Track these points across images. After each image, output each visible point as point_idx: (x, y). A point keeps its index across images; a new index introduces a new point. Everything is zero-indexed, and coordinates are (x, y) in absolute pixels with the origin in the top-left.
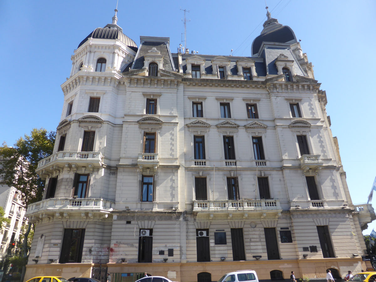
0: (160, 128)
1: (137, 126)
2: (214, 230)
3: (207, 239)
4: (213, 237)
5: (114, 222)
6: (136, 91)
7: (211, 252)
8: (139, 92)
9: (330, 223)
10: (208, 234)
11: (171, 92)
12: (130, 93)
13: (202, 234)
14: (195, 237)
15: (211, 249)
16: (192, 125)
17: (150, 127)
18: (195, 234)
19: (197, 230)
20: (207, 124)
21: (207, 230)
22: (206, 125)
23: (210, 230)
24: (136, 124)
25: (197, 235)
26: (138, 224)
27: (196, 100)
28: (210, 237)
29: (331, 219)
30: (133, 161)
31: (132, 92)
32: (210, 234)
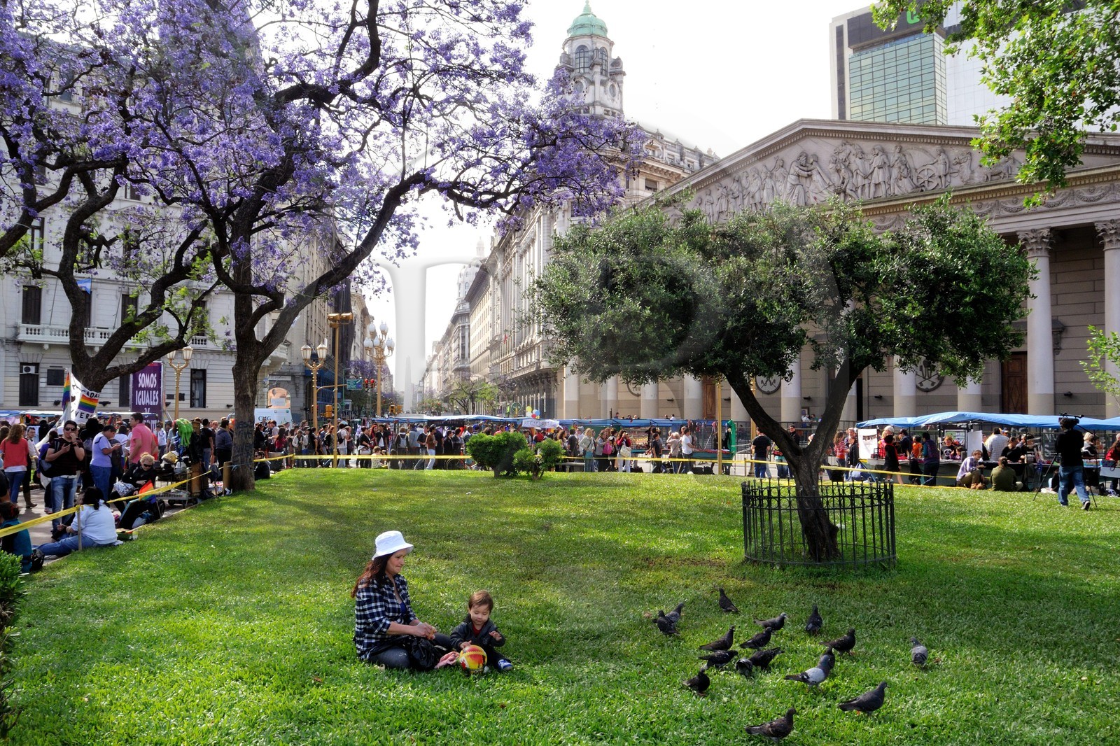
2: (48, 366)
3: (35, 378)
4: (46, 375)
7: (40, 394)
9: (210, 367)
10: (37, 370)
13: (28, 369)
14: (18, 374)
15: (40, 390)
18: (18, 369)
19: (22, 364)
21: (37, 365)
23: (41, 366)
25: (21, 371)
28: (41, 375)
29: (212, 362)
32: (41, 370)
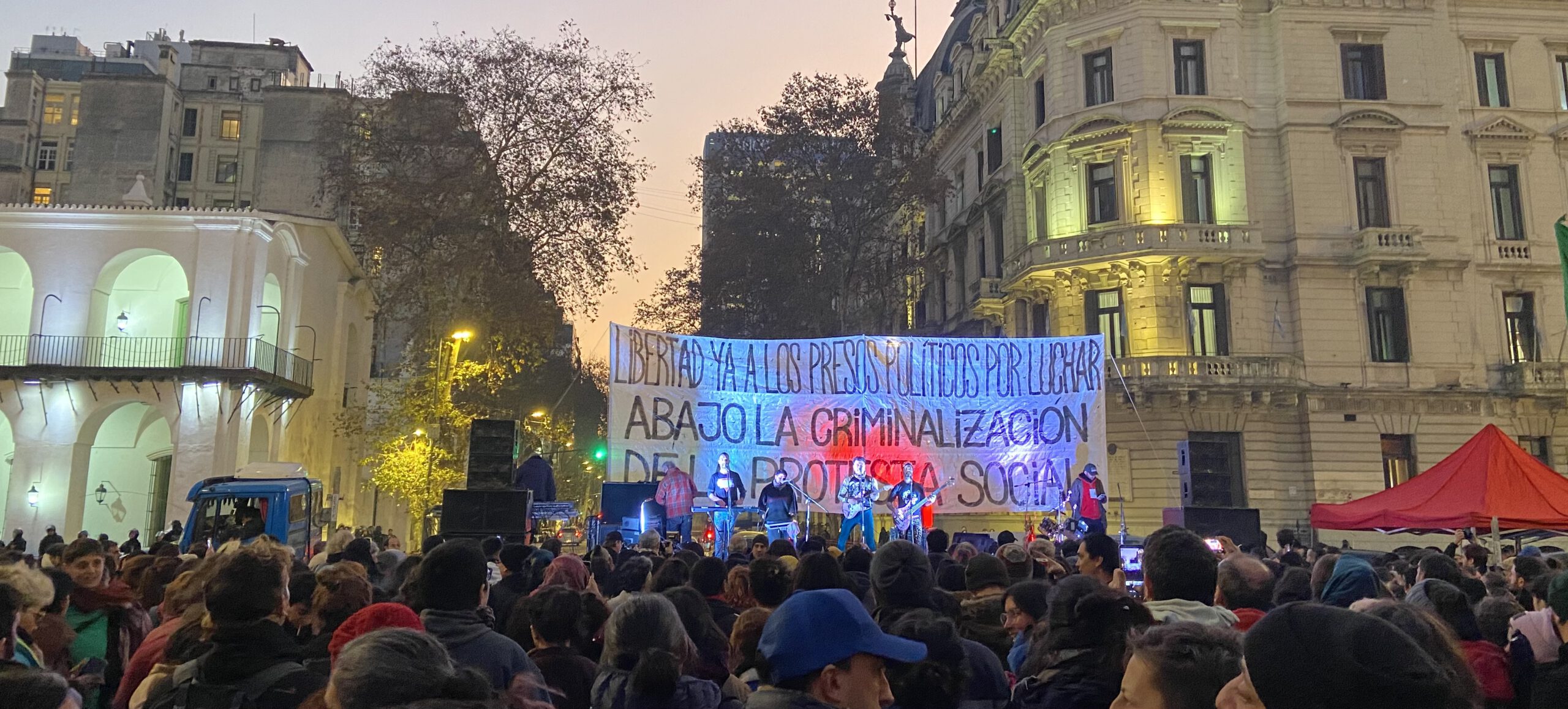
0: (1398, 145)
1: (1328, 139)
5: (1312, 417)
6: (1311, 18)
8: (1319, 22)
11: (1414, 21)
12: (1289, 25)
16: (1485, 133)
17: (1371, 141)
19: (1522, 439)
20: (1528, 130)
21: (1546, 440)
22: (1523, 134)
24: (1326, 133)
26: (1375, 423)
27: (1486, 46)
30: (1333, 246)
31: (1297, 22)
